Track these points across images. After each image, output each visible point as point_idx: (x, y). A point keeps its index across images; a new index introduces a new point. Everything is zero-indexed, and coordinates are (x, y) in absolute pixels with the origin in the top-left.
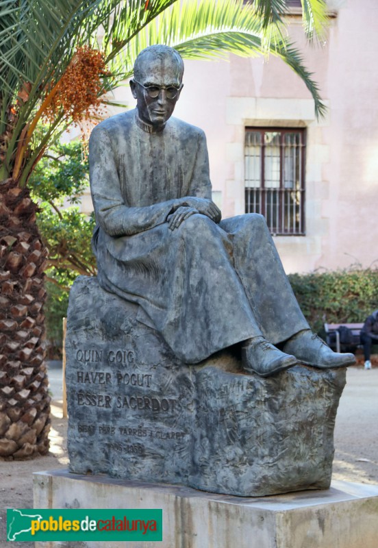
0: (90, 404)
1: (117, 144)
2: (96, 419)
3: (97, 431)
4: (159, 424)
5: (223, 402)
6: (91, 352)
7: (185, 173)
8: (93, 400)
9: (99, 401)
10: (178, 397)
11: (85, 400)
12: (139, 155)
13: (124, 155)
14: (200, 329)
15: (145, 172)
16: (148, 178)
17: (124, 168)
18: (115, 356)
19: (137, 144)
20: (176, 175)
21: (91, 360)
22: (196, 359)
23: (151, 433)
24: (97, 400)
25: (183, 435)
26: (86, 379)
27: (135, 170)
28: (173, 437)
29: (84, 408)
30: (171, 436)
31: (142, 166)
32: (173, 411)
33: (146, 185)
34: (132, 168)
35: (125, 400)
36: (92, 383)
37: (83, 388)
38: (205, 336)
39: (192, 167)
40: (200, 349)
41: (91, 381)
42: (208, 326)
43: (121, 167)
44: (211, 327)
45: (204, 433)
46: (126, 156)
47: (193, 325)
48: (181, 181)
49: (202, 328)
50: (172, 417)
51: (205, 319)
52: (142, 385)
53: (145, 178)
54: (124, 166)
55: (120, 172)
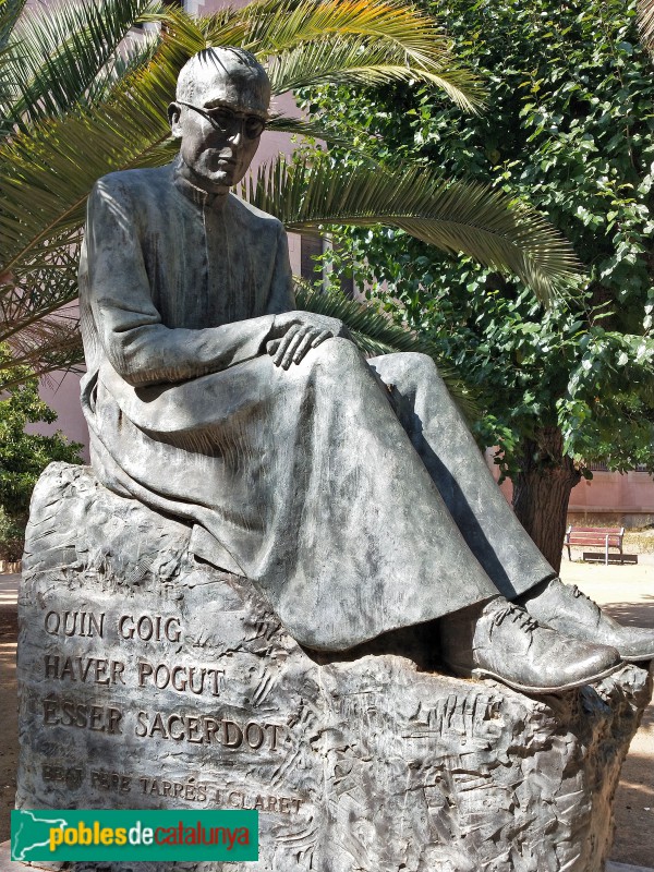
0: (73, 723)
1: (145, 211)
2: (86, 756)
3: (87, 782)
4: (238, 777)
5: (420, 747)
6: (79, 617)
7: (259, 286)
8: (80, 716)
9: (93, 719)
10: (287, 719)
11: (60, 715)
12: (184, 240)
13: (157, 235)
14: (354, 575)
15: (195, 273)
16: (200, 284)
17: (157, 259)
18: (135, 626)
19: (179, 220)
20: (245, 286)
21: (78, 632)
22: (344, 642)
23: (218, 796)
24: (88, 717)
25: (297, 804)
26: (64, 673)
27: (177, 266)
28: (271, 807)
29: (58, 731)
30: (266, 805)
31: (189, 261)
32: (273, 750)
33: (196, 297)
34: (171, 261)
35: (158, 719)
36: (79, 681)
37: (57, 691)
38: (367, 591)
39: (269, 277)
40: (353, 620)
41: (77, 676)
42: (375, 569)
43: (150, 256)
44: (385, 571)
45: (361, 808)
46: (162, 236)
47: (337, 567)
48: (253, 298)
49: (361, 575)
50: (271, 762)
51: (369, 556)
52: (200, 692)
53: (193, 284)
54: (156, 253)
55: (150, 265)
